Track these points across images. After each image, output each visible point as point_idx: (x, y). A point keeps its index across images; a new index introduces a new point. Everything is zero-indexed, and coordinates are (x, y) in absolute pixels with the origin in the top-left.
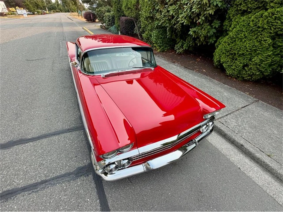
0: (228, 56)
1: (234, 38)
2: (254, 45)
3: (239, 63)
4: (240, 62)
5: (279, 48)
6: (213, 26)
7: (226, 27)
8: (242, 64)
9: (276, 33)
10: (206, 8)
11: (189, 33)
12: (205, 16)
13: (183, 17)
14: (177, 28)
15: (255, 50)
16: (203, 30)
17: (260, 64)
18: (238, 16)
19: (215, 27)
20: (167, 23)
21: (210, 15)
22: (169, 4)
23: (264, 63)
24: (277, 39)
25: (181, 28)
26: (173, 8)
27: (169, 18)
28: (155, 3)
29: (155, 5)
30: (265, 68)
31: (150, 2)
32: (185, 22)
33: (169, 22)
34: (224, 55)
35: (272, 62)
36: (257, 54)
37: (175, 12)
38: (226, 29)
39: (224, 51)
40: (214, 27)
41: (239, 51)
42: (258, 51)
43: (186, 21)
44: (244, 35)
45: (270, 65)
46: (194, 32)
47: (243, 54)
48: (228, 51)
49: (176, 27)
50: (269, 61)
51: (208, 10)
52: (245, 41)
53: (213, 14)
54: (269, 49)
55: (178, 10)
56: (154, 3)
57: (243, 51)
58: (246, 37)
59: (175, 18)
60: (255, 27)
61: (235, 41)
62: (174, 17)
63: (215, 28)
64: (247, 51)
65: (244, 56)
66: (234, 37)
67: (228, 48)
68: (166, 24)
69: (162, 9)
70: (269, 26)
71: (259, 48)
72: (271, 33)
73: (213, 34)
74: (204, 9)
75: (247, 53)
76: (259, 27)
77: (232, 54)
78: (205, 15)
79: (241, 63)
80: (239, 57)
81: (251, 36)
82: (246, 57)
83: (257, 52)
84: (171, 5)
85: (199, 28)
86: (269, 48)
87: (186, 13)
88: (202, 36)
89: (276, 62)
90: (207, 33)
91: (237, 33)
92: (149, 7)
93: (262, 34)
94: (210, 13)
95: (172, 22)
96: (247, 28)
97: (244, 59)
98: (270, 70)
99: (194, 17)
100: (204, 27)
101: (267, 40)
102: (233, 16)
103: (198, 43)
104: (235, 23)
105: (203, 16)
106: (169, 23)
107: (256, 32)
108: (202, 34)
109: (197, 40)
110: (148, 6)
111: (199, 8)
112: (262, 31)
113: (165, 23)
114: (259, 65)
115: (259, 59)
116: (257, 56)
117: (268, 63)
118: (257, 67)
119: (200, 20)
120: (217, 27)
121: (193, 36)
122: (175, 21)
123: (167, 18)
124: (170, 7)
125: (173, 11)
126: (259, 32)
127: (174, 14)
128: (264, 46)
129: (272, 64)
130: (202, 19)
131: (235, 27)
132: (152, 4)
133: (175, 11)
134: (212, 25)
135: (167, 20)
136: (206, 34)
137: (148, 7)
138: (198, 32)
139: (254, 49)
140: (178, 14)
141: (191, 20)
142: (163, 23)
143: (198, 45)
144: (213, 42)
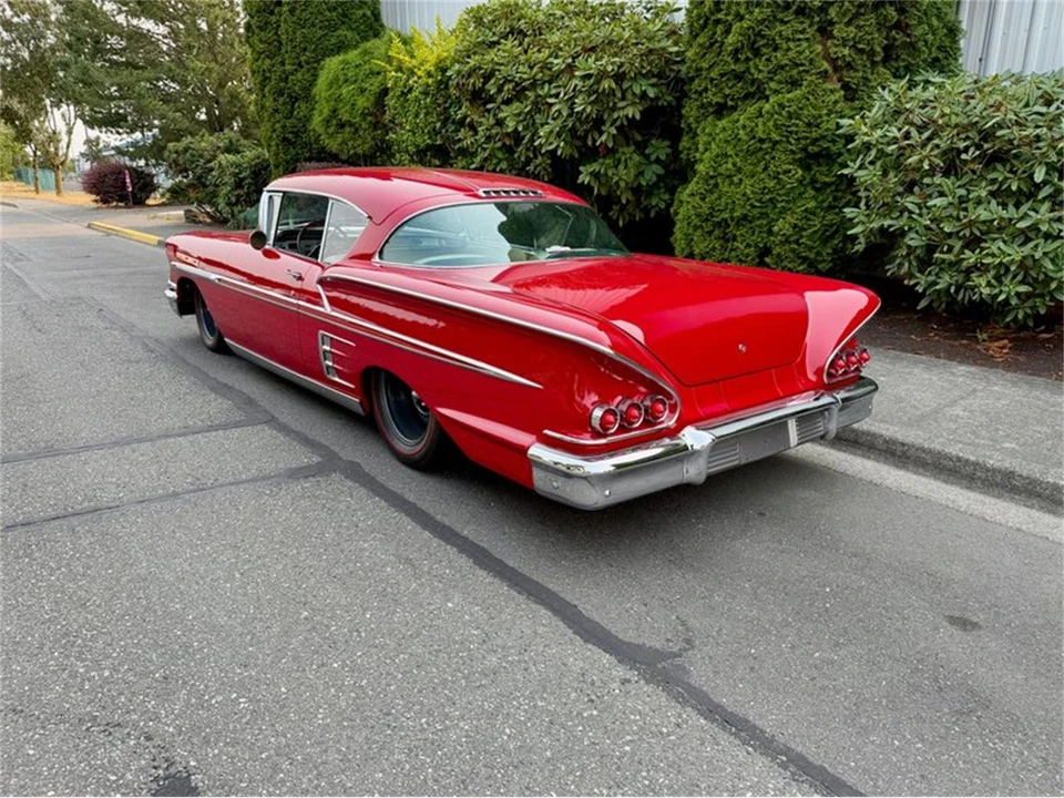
0: (710, 233)
1: (712, 177)
2: (765, 188)
3: (746, 248)
4: (745, 244)
5: (829, 191)
6: (650, 155)
7: (689, 154)
8: (752, 249)
9: (804, 149)
10: (615, 103)
11: (579, 181)
12: (618, 123)
13: (551, 132)
14: (539, 172)
15: (771, 200)
16: (621, 167)
17: (798, 240)
18: (709, 119)
19: (658, 157)
20: (500, 160)
21: (632, 121)
22: (499, 100)
23: (804, 233)
24: (815, 168)
25: (550, 170)
26: (516, 112)
27: (504, 144)
28: (449, 101)
29: (450, 107)
30: (813, 248)
31: (428, 100)
32: (562, 147)
33: (507, 155)
34: (699, 232)
35: (826, 231)
36: (780, 212)
37: (525, 123)
38: (689, 159)
39: (696, 221)
40: (653, 157)
41: (733, 210)
42: (779, 202)
43: (562, 144)
44: (734, 165)
45: (825, 240)
46: (596, 175)
47: (745, 217)
48: (707, 220)
49: (535, 168)
50: (815, 226)
51: (623, 108)
52: (741, 180)
53: (638, 117)
54: (806, 195)
55: (532, 116)
56: (445, 102)
57: (743, 207)
58: (739, 170)
59: (525, 141)
60: (753, 141)
61: (716, 185)
62: (523, 138)
63: (658, 161)
64: (753, 206)
65: (750, 222)
66: (711, 174)
67: (705, 210)
68: (498, 164)
69: (476, 118)
70: (783, 136)
71: (779, 195)
72: (793, 152)
73: (655, 179)
74: (611, 104)
75: (756, 211)
76: (762, 141)
77: (718, 225)
78: (616, 120)
79: (748, 246)
80: (738, 230)
81: (750, 164)
82: (757, 226)
83: (779, 205)
84: (507, 102)
85: (607, 161)
86: (804, 193)
87: (559, 121)
88: (622, 184)
89: (834, 228)
90: (637, 176)
91: (715, 162)
92: (426, 114)
93: (773, 158)
94: (630, 116)
95: (519, 157)
96: (735, 147)
97: (753, 234)
98: (828, 254)
99: (587, 132)
100: (623, 159)
101: (789, 171)
102: (697, 122)
103: (618, 219)
104: (705, 138)
105: (611, 125)
106: (506, 159)
107: (760, 154)
108: (621, 179)
109: (612, 210)
110: (424, 111)
111: (593, 101)
112: (773, 149)
113: (495, 161)
114: (797, 242)
115: (790, 224)
116: (784, 218)
117: (815, 232)
118: (793, 251)
119: (604, 138)
120: (663, 158)
121: (593, 188)
122: (528, 149)
123: (499, 144)
124: (503, 107)
125: (517, 119)
126: (766, 153)
127: (520, 129)
128: (788, 186)
129: (828, 233)
130: (609, 133)
131: (706, 150)
132: (439, 105)
133: (521, 118)
134: (647, 152)
135: (500, 149)
136: (635, 180)
137: (422, 116)
138: (606, 174)
139: (768, 197)
140: (533, 128)
141: (578, 143)
142: (485, 160)
143: (621, 224)
144: (663, 206)
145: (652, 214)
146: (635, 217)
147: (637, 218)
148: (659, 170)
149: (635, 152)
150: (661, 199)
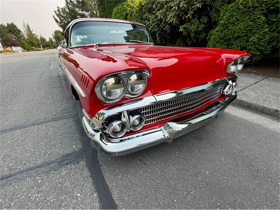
0: (222, 43)
1: (226, 24)
2: (248, 25)
3: (237, 47)
4: (237, 46)
5: (274, 24)
6: (201, 21)
7: (215, 19)
8: (239, 48)
9: (268, 9)
10: (193, 3)
11: (179, 31)
12: (194, 10)
13: (171, 16)
14: (167, 30)
15: (250, 30)
16: (193, 25)
17: (259, 43)
18: (225, 5)
19: (204, 22)
20: (156, 28)
21: (198, 8)
22: (156, 10)
23: (262, 41)
24: (270, 16)
25: (170, 29)
26: (161, 13)
27: (157, 23)
28: (143, 14)
29: (143, 16)
30: (264, 46)
31: (137, 14)
32: (174, 21)
33: (158, 26)
34: (219, 43)
35: (270, 39)
36: (253, 34)
37: (163, 16)
38: (215, 21)
39: (218, 40)
40: (202, 22)
41: (233, 35)
42: (253, 30)
43: (175, 19)
44: (236, 18)
45: (269, 43)
46: (185, 28)
47: (238, 36)
48: (222, 39)
49: (166, 29)
50: (267, 38)
51: (196, 4)
52: (238, 24)
53: (200, 7)
54: (265, 27)
55: (166, 13)
56: (142, 14)
57: (238, 33)
58: (238, 20)
59: (163, 21)
60: (245, 9)
61: (227, 27)
62: (163, 20)
63: (204, 23)
64: (243, 32)
65: (240, 38)
66: (226, 23)
67: (222, 35)
68: (155, 29)
69: (149, 17)
70: (259, 4)
71: (254, 27)
72: (263, 10)
73: (202, 29)
74: (192, 3)
75: (243, 34)
76: (250, 7)
77: (227, 40)
78: (193, 9)
79: (238, 46)
80: (235, 41)
81: (243, 17)
82: (243, 39)
83: (253, 31)
84: (159, 10)
85: (189, 23)
86: (264, 26)
87: (174, 13)
88: (193, 30)
89: (275, 38)
90: (197, 28)
91: (228, 19)
92: (137, 19)
93: (254, 14)
94: (198, 7)
95: (161, 27)
96: (237, 12)
97: (241, 42)
98: (270, 48)
99: (182, 15)
100: (194, 22)
101: (260, 18)
102: (220, 7)
103: (188, 42)
104: (224, 11)
105: (191, 11)
106: (157, 28)
107: (247, 13)
108: (193, 29)
109: (187, 40)
110: (136, 18)
111: (186, 3)
112: (253, 10)
113: (154, 28)
114: (258, 44)
115: (257, 38)
116: (254, 36)
117: (266, 40)
118: (256, 47)
119: (189, 15)
120: (205, 22)
121: (183, 32)
122: (164, 24)
123: (156, 23)
124: (157, 12)
125: (161, 15)
126: (250, 12)
127: (162, 17)
128: (259, 23)
129: (271, 40)
130: (191, 13)
131: (224, 15)
132: (140, 15)
133: (162, 14)
134: (200, 20)
135: (156, 25)
137: (136, 19)
138: (188, 27)
139: (249, 28)
140: (166, 16)
141: (179, 19)
142: (152, 28)
143: (189, 44)
144: (204, 37)
145: (200, 40)
146: (194, 41)
147: (194, 42)
148: (204, 26)
149: (197, 20)
150: (203, 35)
